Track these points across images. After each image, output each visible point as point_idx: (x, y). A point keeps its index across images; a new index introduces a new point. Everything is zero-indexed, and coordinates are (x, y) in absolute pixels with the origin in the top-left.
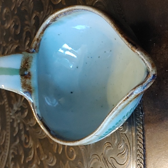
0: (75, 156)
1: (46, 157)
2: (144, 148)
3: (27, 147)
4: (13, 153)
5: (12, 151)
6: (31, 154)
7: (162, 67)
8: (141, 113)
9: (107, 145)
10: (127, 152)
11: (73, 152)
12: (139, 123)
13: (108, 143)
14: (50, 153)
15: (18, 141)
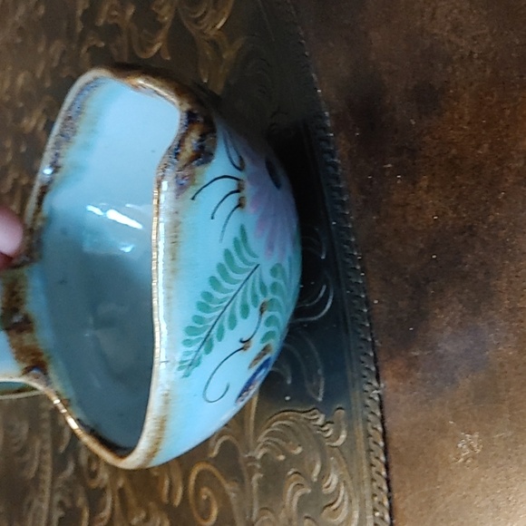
0: (215, 512)
1: (143, 515)
2: (390, 490)
3: (94, 484)
4: (61, 504)
5: (57, 498)
6: (104, 507)
7: (422, 246)
8: (375, 384)
9: (296, 479)
10: (346, 503)
11: (208, 500)
12: (372, 413)
13: (297, 475)
14: (152, 504)
15: (71, 467)
